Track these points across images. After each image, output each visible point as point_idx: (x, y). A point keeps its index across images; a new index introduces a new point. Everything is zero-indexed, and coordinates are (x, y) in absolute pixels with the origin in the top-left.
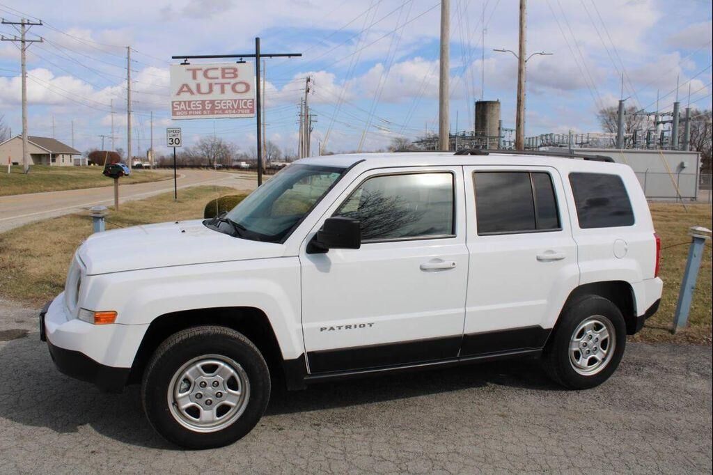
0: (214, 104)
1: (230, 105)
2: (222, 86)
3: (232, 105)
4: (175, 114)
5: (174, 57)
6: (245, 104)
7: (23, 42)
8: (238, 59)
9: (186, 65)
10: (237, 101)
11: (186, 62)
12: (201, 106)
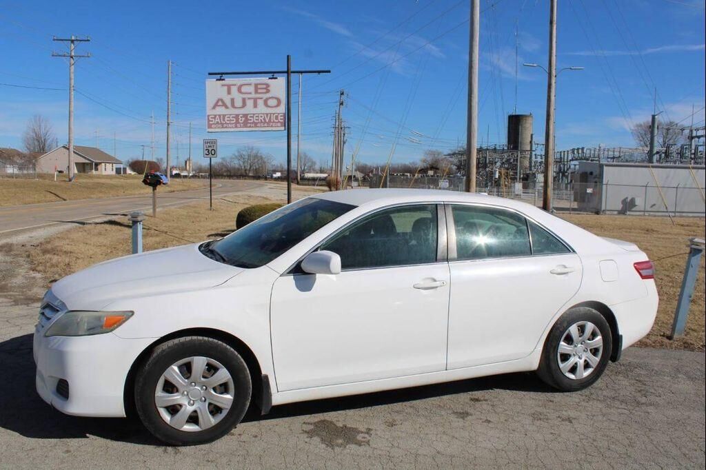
0: (247, 118)
1: (262, 118)
2: (255, 100)
3: (264, 119)
4: (210, 126)
5: (210, 74)
6: (277, 118)
7: (72, 57)
8: (270, 75)
9: (221, 82)
10: (269, 115)
11: (222, 78)
12: (235, 119)
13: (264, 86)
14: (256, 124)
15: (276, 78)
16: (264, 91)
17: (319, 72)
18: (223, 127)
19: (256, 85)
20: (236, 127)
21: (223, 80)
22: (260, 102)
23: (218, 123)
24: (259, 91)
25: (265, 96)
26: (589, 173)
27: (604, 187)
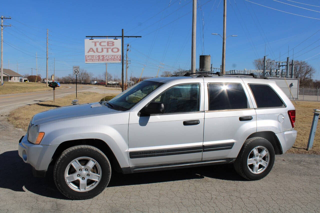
0: (103, 57)
1: (111, 57)
2: (107, 49)
3: (112, 58)
4: (86, 61)
5: (86, 37)
6: (117, 57)
7: (2, 26)
8: (114, 38)
9: (92, 40)
10: (114, 56)
11: (92, 39)
12: (98, 57)
13: (112, 43)
14: (108, 60)
15: (117, 39)
16: (112, 45)
17: (136, 37)
18: (92, 61)
19: (108, 42)
20: (99, 61)
22: (110, 50)
23: (90, 59)
24: (109, 45)
25: (112, 47)
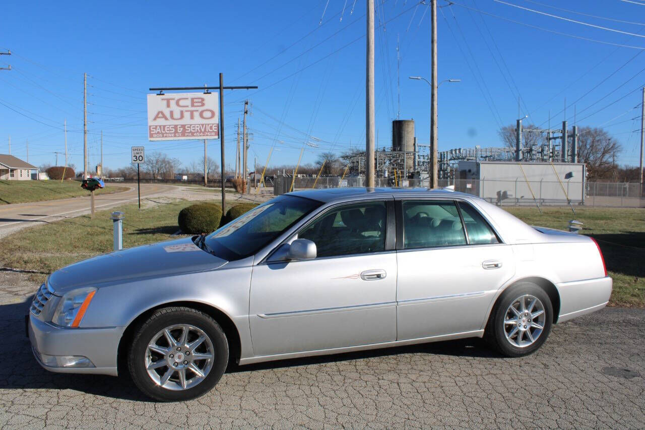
0: (184, 128)
1: (198, 128)
2: (192, 113)
3: (200, 129)
4: (151, 136)
5: (151, 89)
6: (211, 128)
8: (205, 91)
9: (161, 96)
10: (204, 126)
11: (162, 93)
12: (174, 129)
13: (200, 100)
14: (193, 134)
15: (210, 93)
16: (200, 104)
17: (248, 88)
18: (163, 137)
19: (193, 99)
20: (175, 136)
21: (163, 94)
23: (158, 133)
24: (195, 104)
25: (201, 109)
26: (467, 170)
27: (481, 182)
